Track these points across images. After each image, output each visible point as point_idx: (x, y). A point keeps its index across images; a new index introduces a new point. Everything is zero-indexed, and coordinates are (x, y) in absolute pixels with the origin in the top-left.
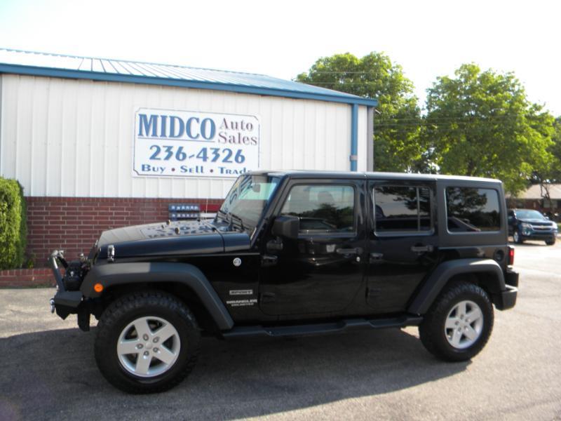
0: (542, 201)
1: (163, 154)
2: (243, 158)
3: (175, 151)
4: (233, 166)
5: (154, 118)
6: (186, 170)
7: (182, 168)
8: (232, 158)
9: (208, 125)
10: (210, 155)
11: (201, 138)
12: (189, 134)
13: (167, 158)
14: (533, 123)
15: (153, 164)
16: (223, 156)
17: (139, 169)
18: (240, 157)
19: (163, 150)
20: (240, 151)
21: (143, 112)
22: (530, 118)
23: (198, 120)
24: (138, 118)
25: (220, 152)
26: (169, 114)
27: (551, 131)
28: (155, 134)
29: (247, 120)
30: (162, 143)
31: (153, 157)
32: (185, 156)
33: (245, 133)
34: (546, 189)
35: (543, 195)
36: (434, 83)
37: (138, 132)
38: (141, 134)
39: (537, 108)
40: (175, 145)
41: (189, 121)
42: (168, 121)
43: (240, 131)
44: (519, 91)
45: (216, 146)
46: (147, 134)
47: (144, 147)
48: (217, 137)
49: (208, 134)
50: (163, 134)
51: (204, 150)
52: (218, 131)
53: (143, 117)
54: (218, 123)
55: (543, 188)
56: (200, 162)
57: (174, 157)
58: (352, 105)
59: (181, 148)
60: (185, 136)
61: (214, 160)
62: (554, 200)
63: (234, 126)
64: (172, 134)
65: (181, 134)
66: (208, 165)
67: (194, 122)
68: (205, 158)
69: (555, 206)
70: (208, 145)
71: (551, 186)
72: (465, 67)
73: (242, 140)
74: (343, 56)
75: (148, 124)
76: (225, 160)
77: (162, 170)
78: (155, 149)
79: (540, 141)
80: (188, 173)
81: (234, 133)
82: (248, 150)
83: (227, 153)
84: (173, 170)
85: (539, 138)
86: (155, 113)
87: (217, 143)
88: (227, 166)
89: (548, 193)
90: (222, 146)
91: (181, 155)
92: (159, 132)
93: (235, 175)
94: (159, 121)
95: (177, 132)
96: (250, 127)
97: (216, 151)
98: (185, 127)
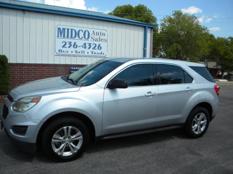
1: (68, 45)
2: (101, 48)
3: (73, 44)
4: (97, 51)
5: (64, 29)
6: (77, 52)
7: (76, 51)
8: (96, 48)
9: (87, 33)
10: (88, 46)
11: (84, 39)
12: (79, 37)
13: (69, 47)
15: (63, 49)
17: (57, 52)
18: (100, 47)
19: (68, 43)
20: (99, 45)
21: (59, 27)
23: (82, 31)
24: (57, 29)
25: (92, 45)
26: (70, 28)
28: (64, 36)
29: (103, 32)
30: (67, 40)
31: (63, 47)
32: (77, 46)
33: (102, 37)
38: (58, 36)
40: (73, 41)
41: (79, 31)
42: (70, 31)
43: (100, 36)
45: (90, 42)
46: (61, 36)
47: (60, 42)
48: (90, 38)
49: (87, 37)
50: (68, 37)
51: (85, 44)
52: (91, 36)
53: (59, 29)
54: (91, 33)
55: (206, 64)
56: (83, 49)
57: (72, 46)
59: (75, 43)
60: (77, 38)
61: (89, 48)
63: (98, 34)
64: (71, 37)
66: (87, 50)
67: (81, 32)
68: (85, 47)
70: (87, 42)
72: (176, 13)
73: (101, 40)
76: (94, 48)
77: (67, 52)
78: (64, 43)
80: (78, 54)
81: (97, 37)
82: (103, 44)
83: (94, 45)
84: (72, 52)
86: (64, 27)
87: (90, 41)
88: (94, 51)
90: (92, 42)
91: (75, 46)
92: (66, 36)
93: (98, 55)
94: (66, 30)
95: (74, 36)
96: (104, 34)
97: (90, 44)
98: (77, 34)
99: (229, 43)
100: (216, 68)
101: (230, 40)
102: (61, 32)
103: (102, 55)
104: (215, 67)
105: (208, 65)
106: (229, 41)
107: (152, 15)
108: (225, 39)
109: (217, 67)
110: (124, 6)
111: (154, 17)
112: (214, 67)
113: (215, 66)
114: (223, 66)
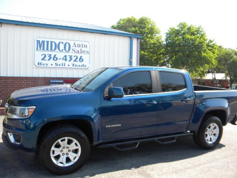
0: (213, 80)
1: (47, 58)
2: (83, 60)
3: (52, 56)
4: (78, 63)
5: (43, 42)
6: (57, 65)
7: (56, 64)
8: (78, 60)
9: (67, 45)
10: (68, 59)
11: (64, 51)
12: (59, 49)
13: (49, 60)
14: (209, 48)
15: (43, 62)
16: (74, 59)
17: (37, 64)
18: (81, 59)
19: (47, 56)
20: (81, 57)
21: (38, 39)
22: (208, 45)
23: (63, 43)
24: (36, 42)
25: (72, 57)
26: (50, 40)
27: (216, 51)
28: (43, 49)
29: (84, 43)
30: (46, 53)
31: (43, 59)
32: (57, 59)
33: (84, 49)
34: (214, 75)
35: (213, 78)
36: (169, 31)
37: (36, 48)
38: (37, 49)
39: (211, 41)
40: (53, 54)
41: (59, 43)
42: (50, 43)
43: (82, 48)
44: (203, 34)
45: (70, 54)
46: (40, 49)
47: (39, 55)
48: (71, 50)
49: (67, 49)
50: (47, 49)
51: (66, 56)
52: (71, 48)
53: (38, 41)
54: (72, 44)
55: (213, 75)
56: (64, 62)
57: (52, 59)
58: (130, 37)
59: (55, 55)
60: (57, 50)
61: (70, 61)
62: (217, 80)
63: (79, 46)
64: (51, 49)
65: (55, 49)
66: (67, 63)
67: (61, 44)
68: (66, 60)
69: (218, 82)
70: (67, 54)
71: (216, 74)
72: (181, 24)
73: (82, 52)
74: (131, 18)
75: (40, 45)
76: (75, 61)
77: (47, 65)
78: (44, 56)
79: (212, 55)
80: (58, 66)
81: (77, 49)
82: (85, 56)
83: (75, 57)
84: (52, 65)
85: (211, 54)
86: (44, 40)
87: (71, 53)
88: (76, 63)
89: (215, 77)
90: (73, 55)
91: (55, 58)
92: (45, 48)
93: (79, 67)
94: (46, 43)
95: (53, 48)
96: (86, 46)
97: (71, 57)
98: (57, 46)
103: (84, 67)
104: (224, 79)
107: (157, 27)
109: (226, 78)
111: (158, 29)
112: (222, 78)
113: (224, 77)
114: (232, 77)
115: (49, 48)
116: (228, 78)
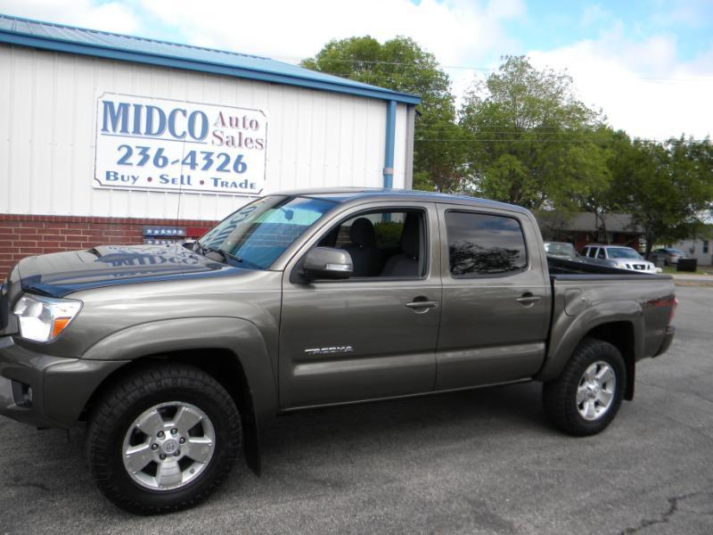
0: (597, 233)
1: (136, 158)
2: (244, 167)
3: (152, 153)
4: (232, 176)
5: (125, 107)
6: (167, 181)
7: (161, 177)
8: (230, 166)
9: (199, 119)
10: (201, 161)
11: (188, 137)
12: (173, 132)
13: (142, 163)
15: (122, 170)
16: (217, 162)
17: (102, 177)
18: (240, 166)
19: (136, 152)
20: (240, 157)
21: (108, 98)
23: (184, 113)
24: (102, 106)
25: (213, 157)
26: (145, 103)
28: (125, 129)
29: (251, 116)
30: (133, 142)
31: (122, 162)
32: (166, 160)
33: (248, 133)
34: (602, 219)
35: (599, 226)
37: (101, 126)
38: (105, 129)
40: (153, 145)
41: (173, 113)
42: (144, 112)
43: (242, 130)
45: (209, 148)
46: (114, 129)
47: (110, 147)
48: (210, 137)
49: (198, 132)
50: (137, 130)
51: (193, 154)
52: (211, 128)
53: (109, 105)
54: (213, 118)
55: (599, 218)
56: (187, 170)
57: (150, 162)
58: (388, 102)
59: (160, 150)
60: (167, 134)
61: (206, 168)
62: (610, 232)
63: (234, 122)
64: (149, 131)
65: (161, 130)
66: (197, 174)
67: (179, 115)
68: (193, 165)
69: (611, 240)
70: (198, 148)
71: (608, 215)
72: (512, 62)
73: (244, 142)
76: (220, 169)
77: (135, 179)
78: (125, 151)
80: (170, 185)
81: (234, 132)
82: (251, 156)
83: (223, 158)
84: (150, 179)
86: (125, 100)
87: (210, 145)
88: (223, 176)
89: (604, 225)
90: (216, 149)
91: (160, 159)
92: (131, 127)
93: (233, 189)
94: (132, 111)
95: (155, 128)
96: (255, 125)
97: (208, 156)
98: (168, 122)
99: (670, 155)
100: (630, 233)
101: (670, 147)
102: (115, 115)
103: (249, 190)
104: (629, 230)
105: (606, 222)
106: (668, 152)
107: (437, 68)
108: (657, 144)
109: (635, 228)
110: (353, 40)
111: (442, 74)
112: (624, 229)
113: (628, 226)
115: (143, 128)
116: (640, 229)
